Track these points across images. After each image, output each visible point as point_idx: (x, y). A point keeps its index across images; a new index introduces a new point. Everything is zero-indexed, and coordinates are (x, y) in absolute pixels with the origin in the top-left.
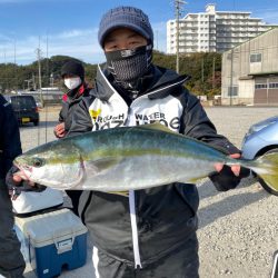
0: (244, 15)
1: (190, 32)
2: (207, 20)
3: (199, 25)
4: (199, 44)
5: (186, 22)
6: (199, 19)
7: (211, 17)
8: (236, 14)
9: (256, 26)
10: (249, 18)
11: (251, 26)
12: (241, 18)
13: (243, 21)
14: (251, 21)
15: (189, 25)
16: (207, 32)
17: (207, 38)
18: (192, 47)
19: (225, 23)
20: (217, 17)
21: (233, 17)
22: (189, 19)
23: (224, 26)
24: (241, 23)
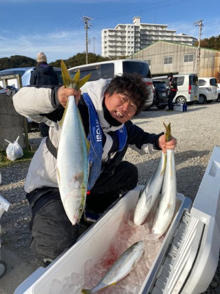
0: (162, 27)
1: (119, 39)
2: (133, 30)
3: (127, 34)
4: (126, 49)
5: (116, 31)
6: (127, 29)
7: (136, 27)
8: (156, 26)
9: (172, 37)
10: (167, 29)
11: (168, 36)
12: (160, 29)
13: (162, 32)
14: (168, 32)
15: (119, 34)
16: (133, 40)
17: (133, 45)
18: (121, 52)
19: (147, 33)
20: (141, 28)
21: (154, 29)
22: (119, 29)
23: (147, 35)
24: (160, 34)
